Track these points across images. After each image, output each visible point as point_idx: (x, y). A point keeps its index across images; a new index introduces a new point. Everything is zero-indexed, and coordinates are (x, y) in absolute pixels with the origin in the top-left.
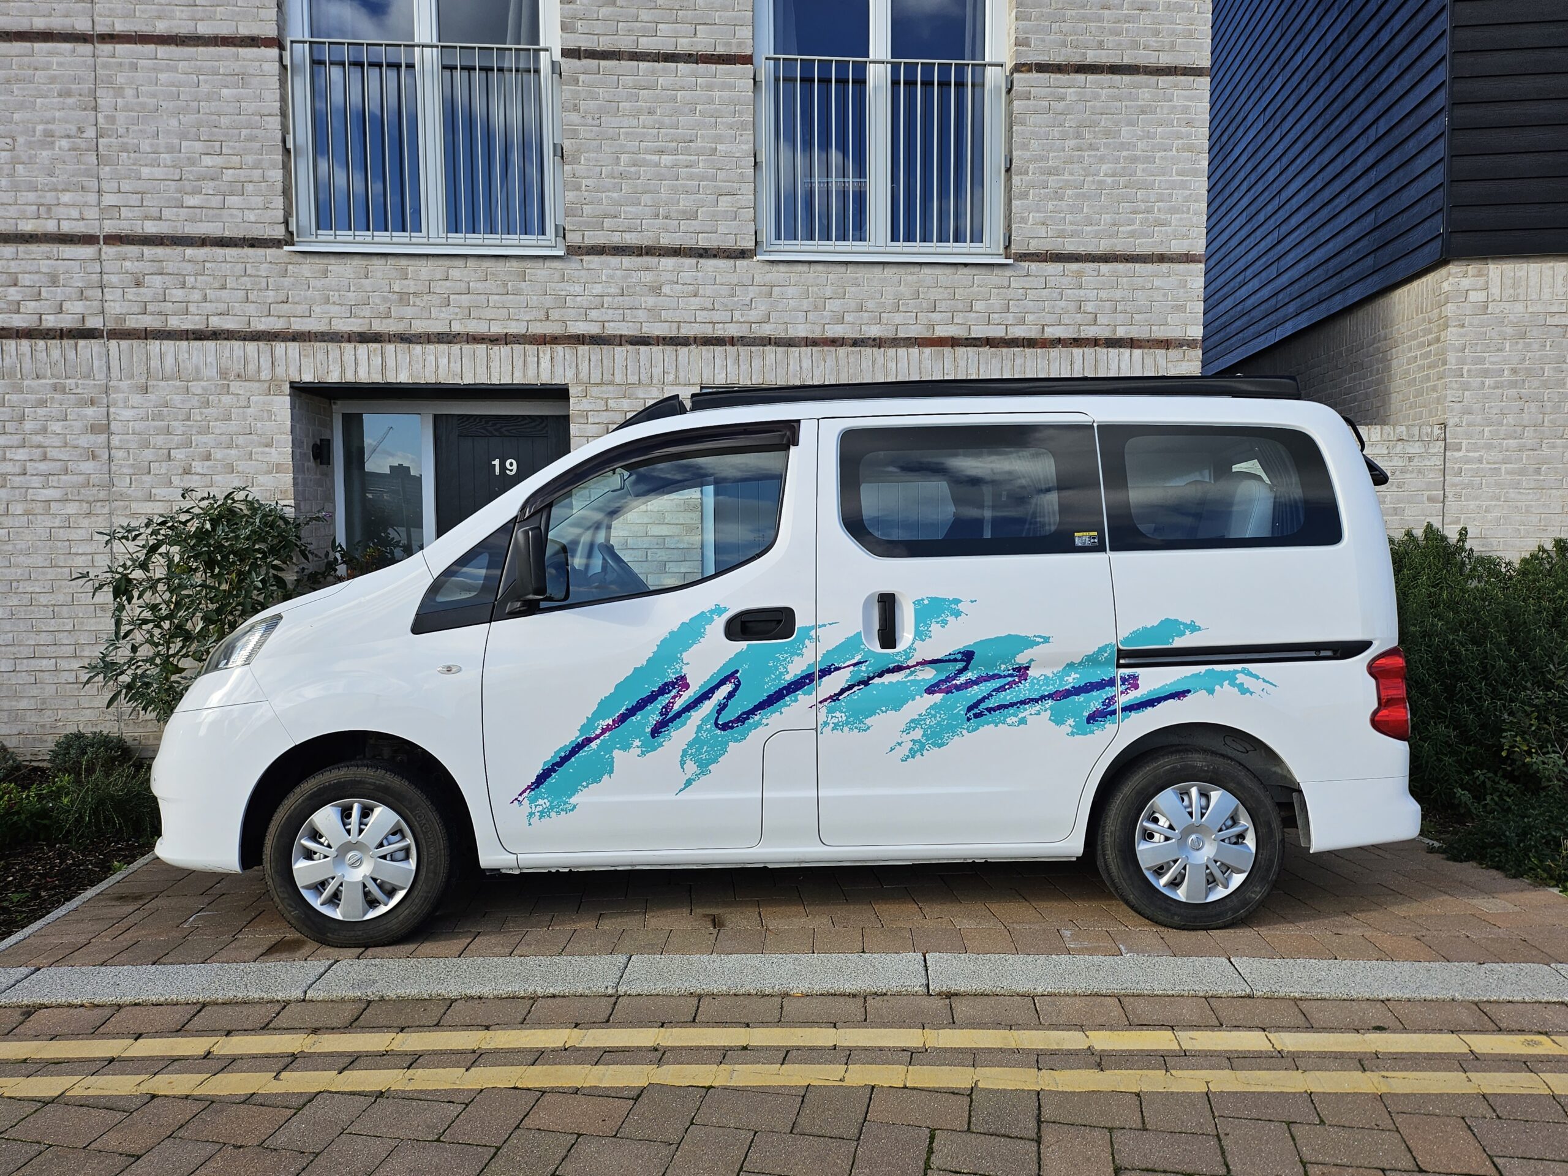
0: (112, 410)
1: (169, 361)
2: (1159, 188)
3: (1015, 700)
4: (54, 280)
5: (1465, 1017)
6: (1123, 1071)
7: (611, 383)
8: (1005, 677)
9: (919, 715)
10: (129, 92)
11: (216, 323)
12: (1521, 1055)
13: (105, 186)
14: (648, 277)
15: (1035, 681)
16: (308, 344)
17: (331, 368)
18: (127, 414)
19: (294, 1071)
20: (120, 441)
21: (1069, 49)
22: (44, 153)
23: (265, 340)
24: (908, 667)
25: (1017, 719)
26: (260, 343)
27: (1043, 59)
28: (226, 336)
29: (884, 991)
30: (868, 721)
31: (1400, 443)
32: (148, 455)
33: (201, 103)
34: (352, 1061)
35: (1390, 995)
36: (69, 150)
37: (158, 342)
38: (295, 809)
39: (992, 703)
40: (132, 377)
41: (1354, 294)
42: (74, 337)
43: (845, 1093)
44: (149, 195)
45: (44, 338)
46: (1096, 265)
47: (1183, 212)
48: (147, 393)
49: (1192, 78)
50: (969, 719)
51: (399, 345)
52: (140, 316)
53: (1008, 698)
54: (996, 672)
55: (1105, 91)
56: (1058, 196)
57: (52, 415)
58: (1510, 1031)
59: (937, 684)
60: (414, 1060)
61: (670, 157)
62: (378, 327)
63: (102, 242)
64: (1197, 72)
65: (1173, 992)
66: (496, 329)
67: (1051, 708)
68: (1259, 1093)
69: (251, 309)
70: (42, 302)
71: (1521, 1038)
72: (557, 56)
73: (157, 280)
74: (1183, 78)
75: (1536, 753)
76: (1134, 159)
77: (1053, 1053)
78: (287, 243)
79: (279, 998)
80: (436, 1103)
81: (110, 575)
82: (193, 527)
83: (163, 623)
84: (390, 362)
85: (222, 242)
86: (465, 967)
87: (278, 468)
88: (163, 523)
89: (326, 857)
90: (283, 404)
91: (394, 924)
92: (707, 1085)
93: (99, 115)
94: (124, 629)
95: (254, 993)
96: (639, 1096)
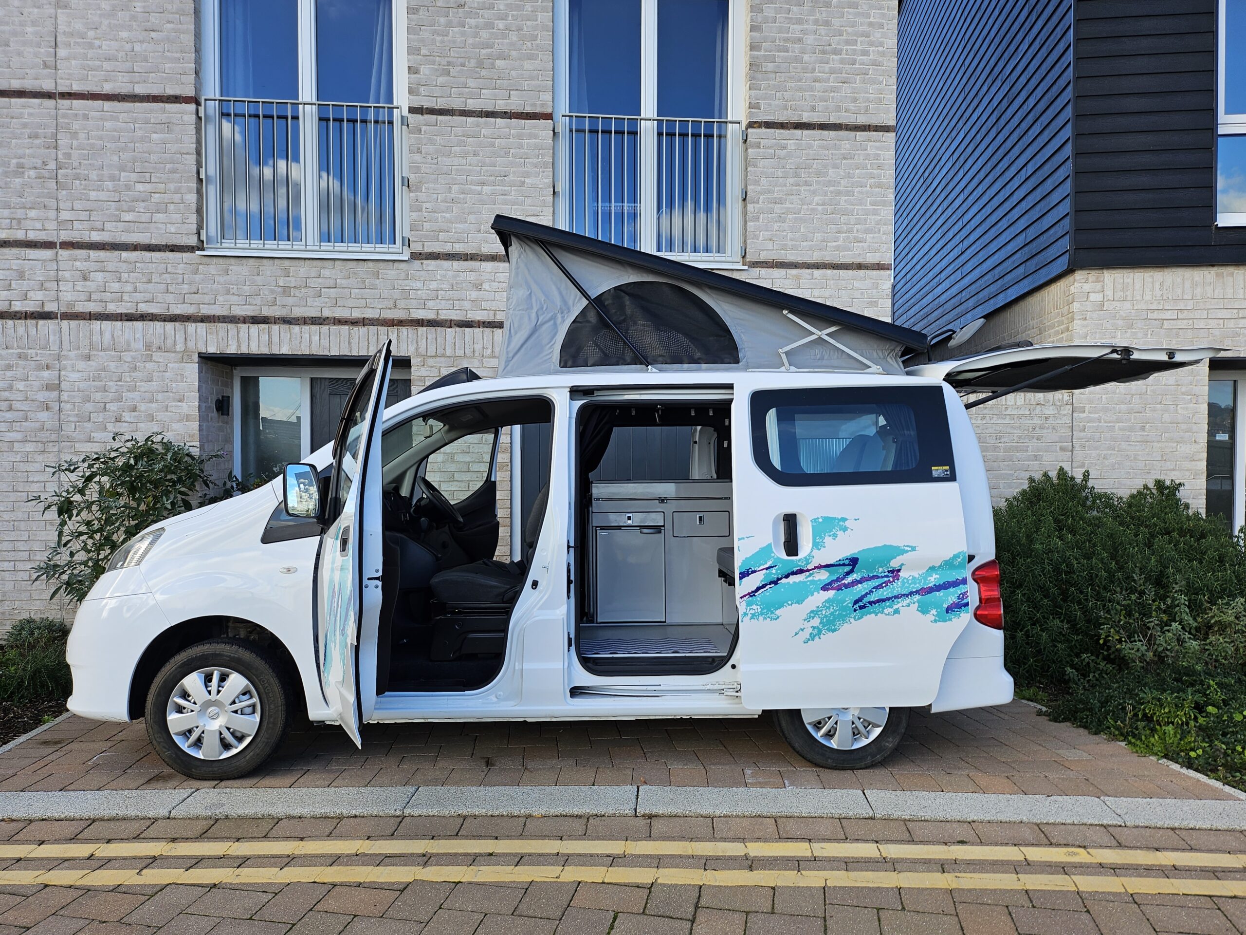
0: (63, 373)
1: (107, 336)
2: (857, 214)
4: (21, 275)
5: (1027, 834)
6: (767, 872)
7: (443, 356)
10: (82, 136)
11: (144, 308)
12: (1062, 862)
13: (62, 205)
14: (472, 277)
16: (213, 324)
17: (230, 342)
18: (74, 376)
19: (153, 868)
20: (68, 396)
21: (789, 112)
22: (17, 180)
23: (180, 321)
26: (177, 324)
27: (770, 118)
28: (150, 318)
29: (603, 813)
31: (1038, 406)
32: (89, 406)
33: (136, 145)
34: (198, 862)
35: (975, 818)
36: (35, 178)
37: (99, 322)
38: (170, 674)
40: (78, 348)
41: (1012, 294)
42: (35, 318)
43: (557, 886)
44: (95, 213)
45: (13, 319)
46: (810, 271)
47: (875, 233)
48: (89, 360)
49: (882, 133)
51: (282, 326)
52: (86, 303)
55: (816, 142)
56: (781, 219)
57: (17, 376)
58: (1058, 845)
60: (243, 861)
61: (490, 188)
62: (266, 312)
63: (58, 247)
64: (886, 129)
65: (816, 815)
66: (356, 314)
68: (862, 888)
69: (170, 298)
70: (11, 291)
71: (1065, 850)
72: (405, 112)
73: (99, 276)
74: (875, 133)
75: (1125, 641)
76: (839, 193)
77: (718, 858)
78: (199, 249)
79: (150, 816)
80: (254, 893)
81: (57, 498)
82: (120, 462)
83: (95, 535)
84: (275, 339)
85: (149, 248)
86: (292, 795)
87: (188, 418)
88: (97, 459)
89: (192, 711)
90: (192, 370)
91: (242, 762)
92: (456, 881)
93: (59, 152)
94: (65, 539)
95: (132, 812)
96: (405, 888)
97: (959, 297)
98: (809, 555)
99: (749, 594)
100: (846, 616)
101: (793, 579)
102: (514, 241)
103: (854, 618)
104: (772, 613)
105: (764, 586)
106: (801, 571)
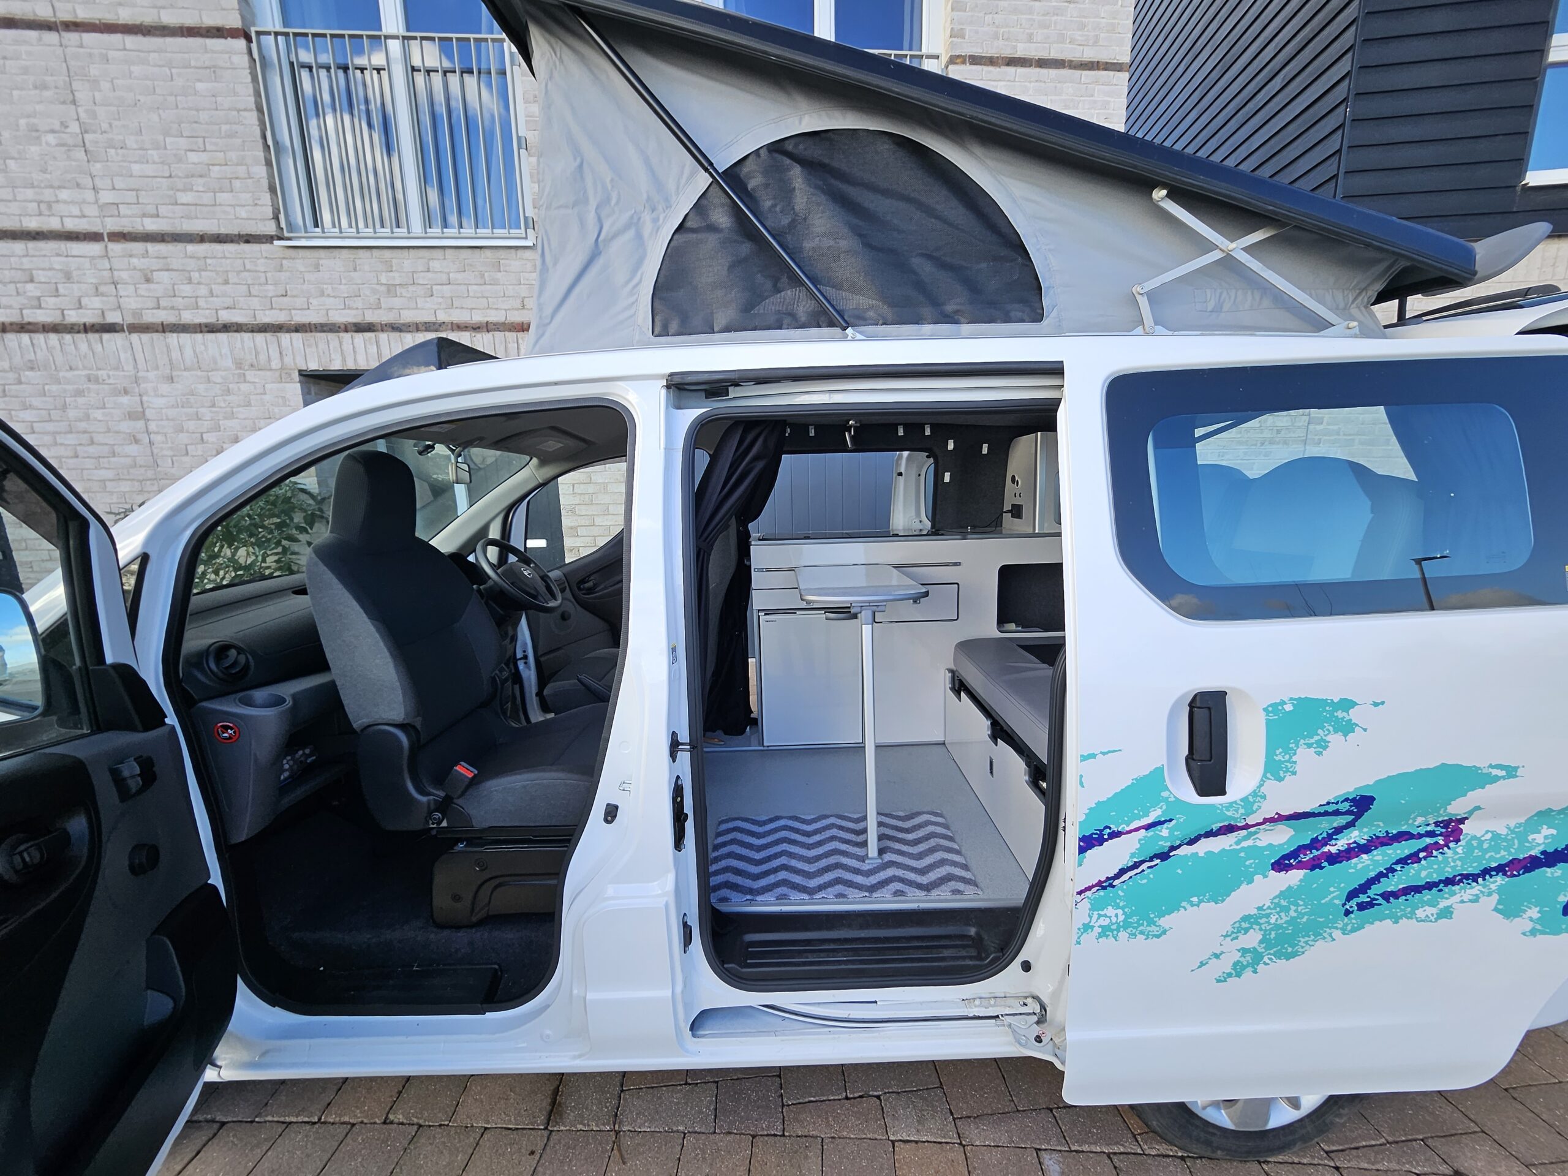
0: (145, 398)
1: (188, 352)
3: (1435, 878)
4: (68, 277)
8: (1420, 836)
9: (1259, 908)
10: (105, 85)
11: (226, 317)
13: (99, 183)
15: (1475, 843)
16: (310, 334)
17: (333, 356)
18: (159, 402)
20: (157, 426)
22: (33, 149)
23: (271, 331)
24: (1247, 827)
25: (1434, 910)
28: (235, 328)
30: (1165, 922)
32: (183, 438)
33: (178, 98)
36: (57, 145)
37: (175, 335)
39: (1392, 884)
40: (157, 368)
42: (97, 331)
44: (144, 193)
45: (70, 332)
48: (173, 382)
50: (1347, 913)
52: (155, 311)
53: (1423, 874)
54: (1404, 828)
57: (92, 403)
59: (1294, 854)
62: (371, 317)
63: (106, 239)
67: (1500, 888)
69: (255, 302)
70: (60, 298)
73: (164, 276)
78: (280, 238)
85: (219, 239)
90: (294, 389)
93: (80, 110)
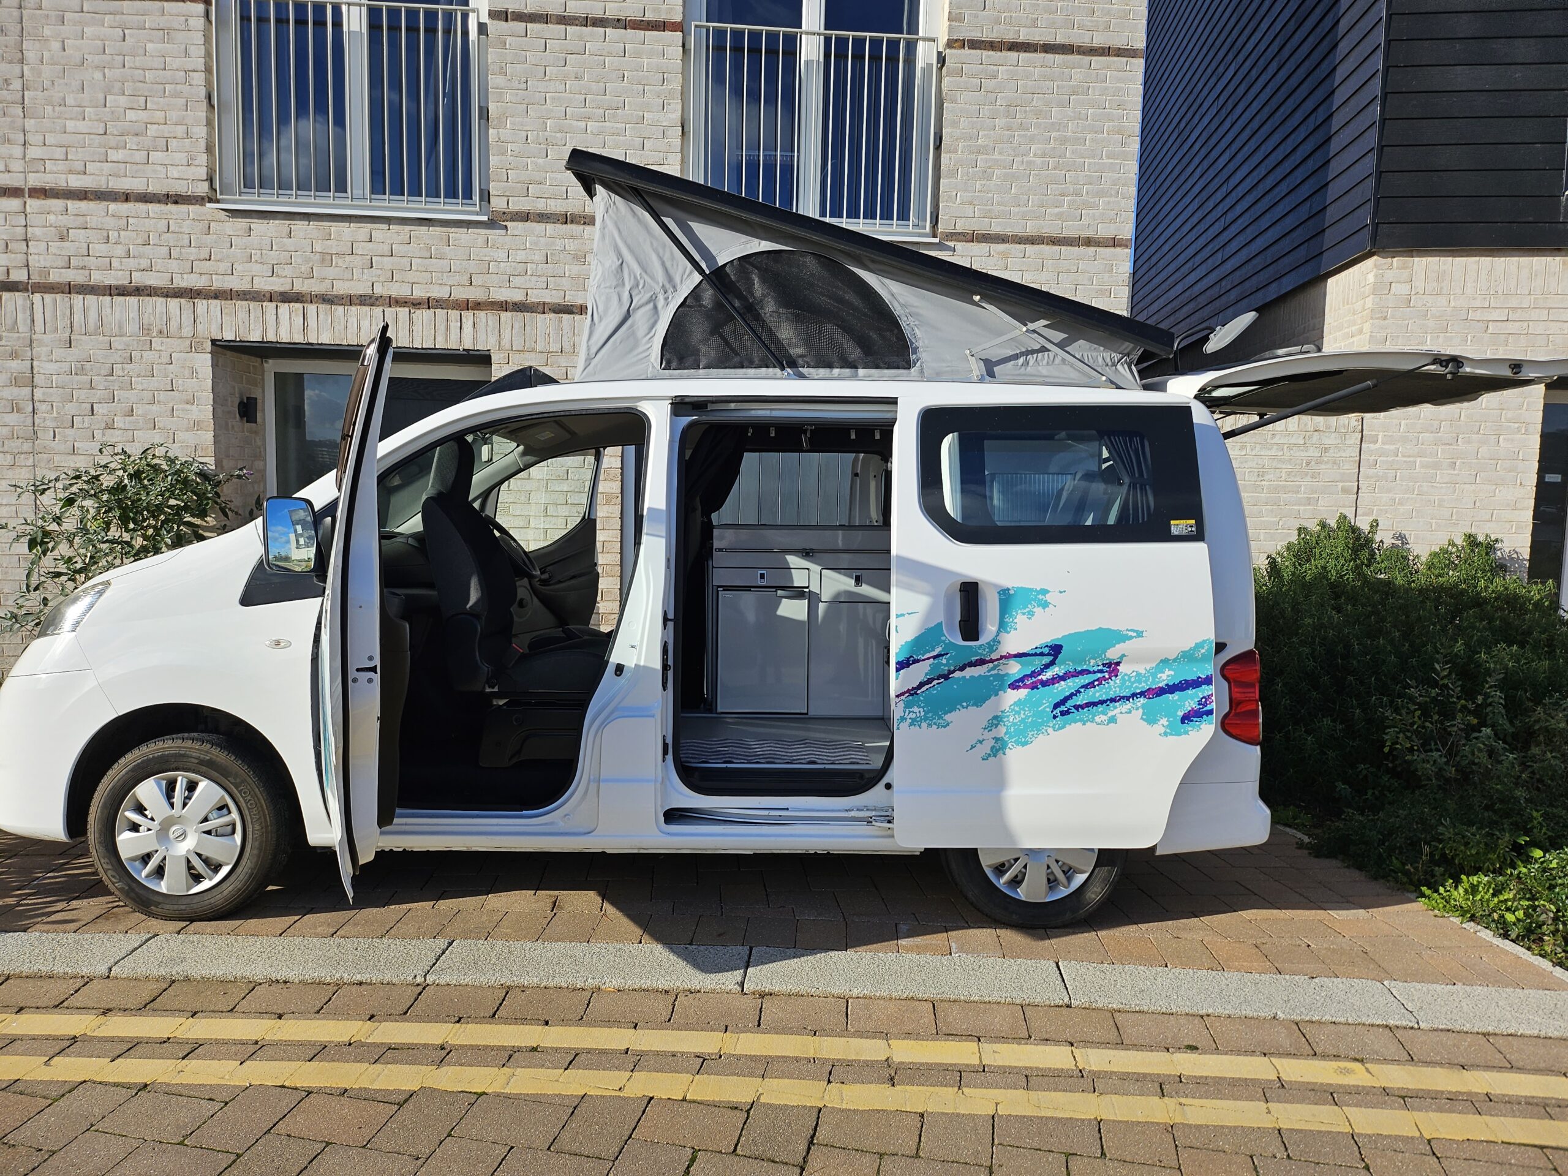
0: (35, 363)
1: (93, 316)
2: (1089, 170)
5: (1283, 1038)
6: (915, 1088)
7: (533, 350)
10: (56, 45)
11: (139, 279)
12: (1331, 1085)
13: (30, 138)
14: (571, 245)
16: (230, 302)
17: (252, 326)
18: (51, 367)
19: (68, 1056)
20: (44, 394)
21: (1003, 27)
23: (186, 297)
26: (183, 301)
27: (976, 35)
28: (149, 292)
29: (698, 988)
31: (1316, 433)
32: (71, 408)
33: (126, 58)
34: (132, 1047)
35: (1210, 1011)
37: (81, 297)
38: (119, 780)
40: (56, 330)
41: (1287, 284)
43: (619, 1102)
44: (74, 149)
46: (1022, 246)
47: (1111, 196)
48: (70, 347)
49: (1125, 59)
51: (320, 306)
52: (63, 270)
55: (1037, 69)
56: (987, 175)
58: (1325, 1057)
60: (193, 1049)
61: (597, 124)
62: (300, 287)
63: (26, 195)
64: (1131, 53)
65: (991, 999)
66: (419, 293)
68: (1047, 1118)
69: (173, 265)
71: (1335, 1064)
72: (485, 18)
73: (81, 235)
74: (1116, 59)
75: (1418, 751)
76: (1064, 141)
77: (849, 1064)
78: (210, 201)
79: (84, 974)
80: (196, 1100)
81: (28, 527)
82: (108, 481)
83: (78, 576)
84: (312, 322)
85: (146, 198)
86: (281, 947)
87: (197, 425)
88: (78, 477)
89: (149, 830)
90: (204, 362)
91: (218, 898)
92: (479, 1091)
93: (25, 67)
94: (34, 580)
95: (59, 969)
96: (406, 1101)
97: (1217, 287)
98: (994, 640)
99: (908, 691)
100: (1042, 724)
101: (969, 672)
102: (599, 189)
103: (1053, 727)
104: (940, 718)
105: (929, 681)
106: (981, 662)
